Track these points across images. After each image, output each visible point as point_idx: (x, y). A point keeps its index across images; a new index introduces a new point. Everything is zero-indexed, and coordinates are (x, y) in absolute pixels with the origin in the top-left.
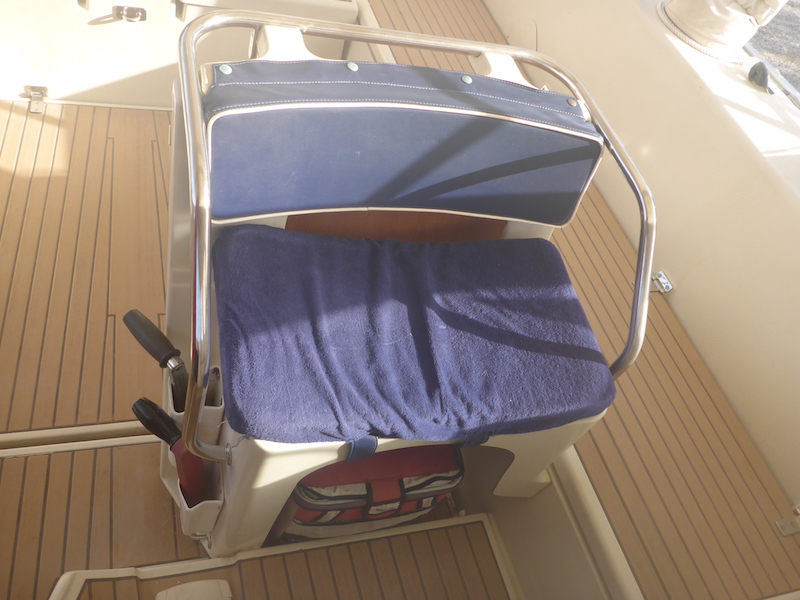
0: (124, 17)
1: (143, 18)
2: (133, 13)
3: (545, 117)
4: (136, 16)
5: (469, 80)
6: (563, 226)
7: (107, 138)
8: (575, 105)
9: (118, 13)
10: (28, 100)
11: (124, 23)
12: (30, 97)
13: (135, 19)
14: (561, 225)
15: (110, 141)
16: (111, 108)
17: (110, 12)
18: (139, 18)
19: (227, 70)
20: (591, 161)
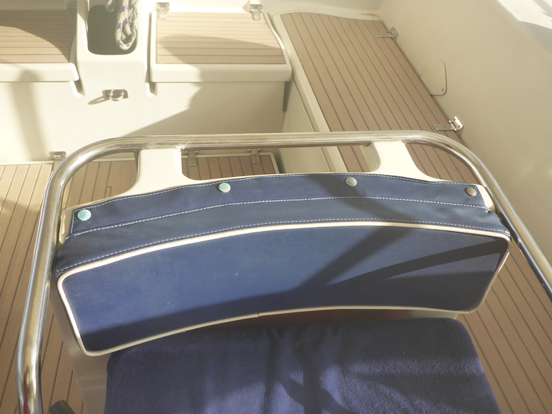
0: (110, 98)
1: (126, 96)
2: (117, 94)
3: (440, 215)
4: (120, 96)
5: (354, 182)
6: (472, 312)
7: (107, 187)
8: (474, 194)
9: (107, 94)
10: (52, 162)
11: (110, 102)
12: (54, 159)
13: (119, 99)
14: (469, 310)
15: (108, 189)
16: (111, 162)
17: (102, 95)
18: (122, 97)
19: (86, 216)
20: (498, 255)
